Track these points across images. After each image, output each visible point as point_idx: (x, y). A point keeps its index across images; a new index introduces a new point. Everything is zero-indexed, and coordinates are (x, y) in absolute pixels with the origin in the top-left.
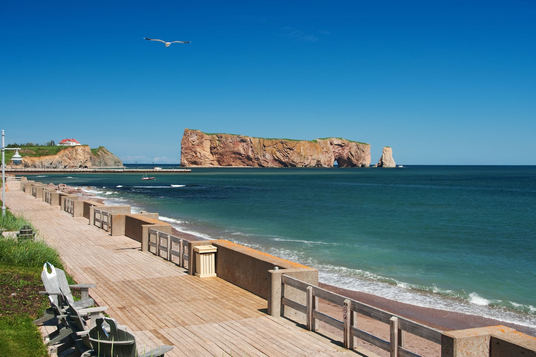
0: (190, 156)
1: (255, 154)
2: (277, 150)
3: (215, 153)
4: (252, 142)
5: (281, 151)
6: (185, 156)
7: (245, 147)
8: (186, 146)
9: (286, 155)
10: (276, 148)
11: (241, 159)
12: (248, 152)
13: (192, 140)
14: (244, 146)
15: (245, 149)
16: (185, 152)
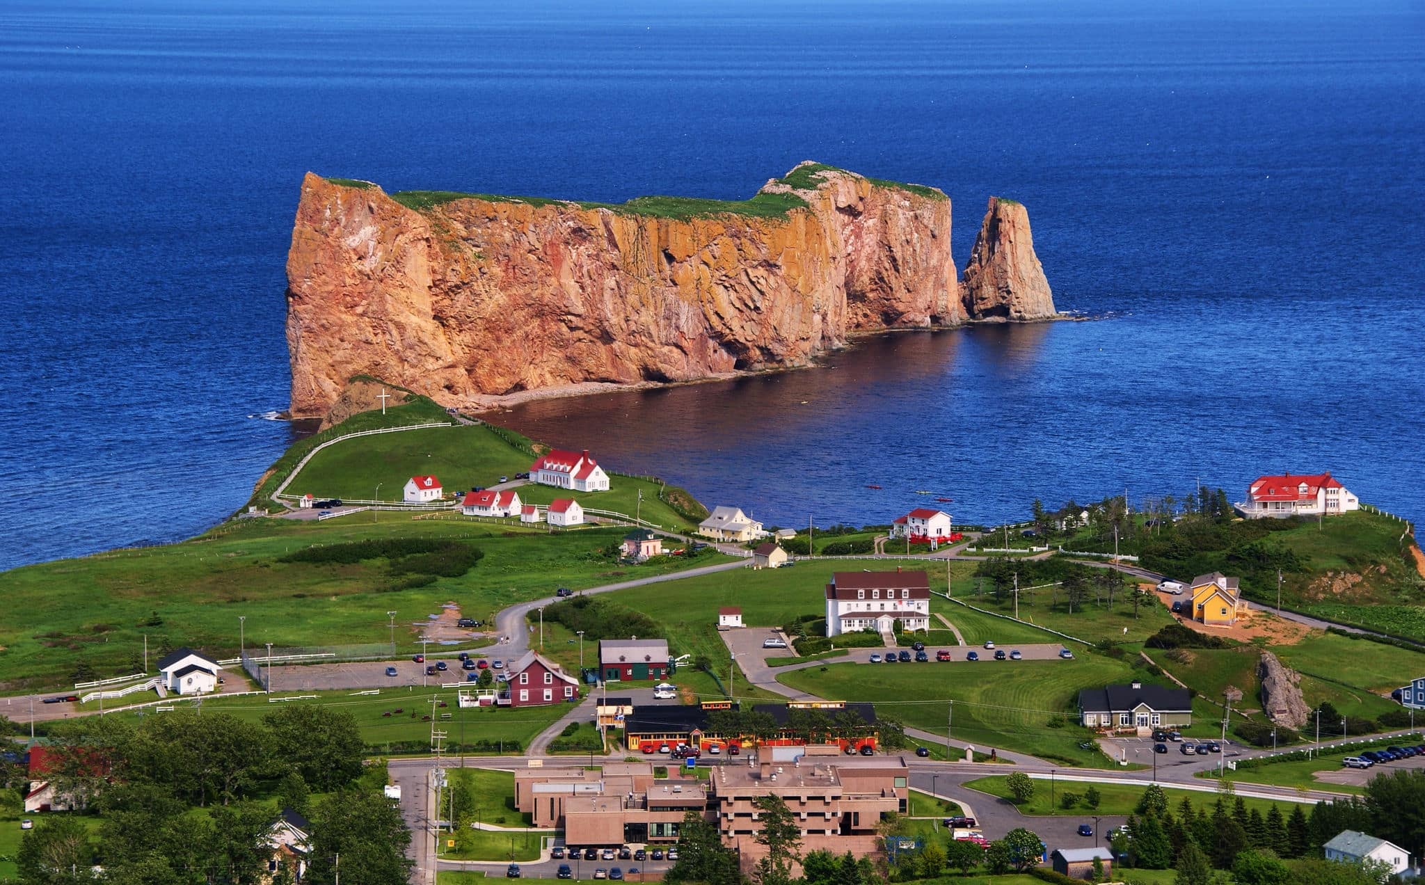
0: (345, 345)
1: (629, 308)
2: (717, 274)
3: (463, 323)
4: (617, 237)
5: (733, 282)
6: (320, 349)
7: (585, 270)
8: (331, 288)
9: (753, 301)
10: (712, 262)
11: (562, 344)
12: (601, 301)
13: (353, 245)
14: (581, 266)
15: (587, 281)
16: (323, 326)
